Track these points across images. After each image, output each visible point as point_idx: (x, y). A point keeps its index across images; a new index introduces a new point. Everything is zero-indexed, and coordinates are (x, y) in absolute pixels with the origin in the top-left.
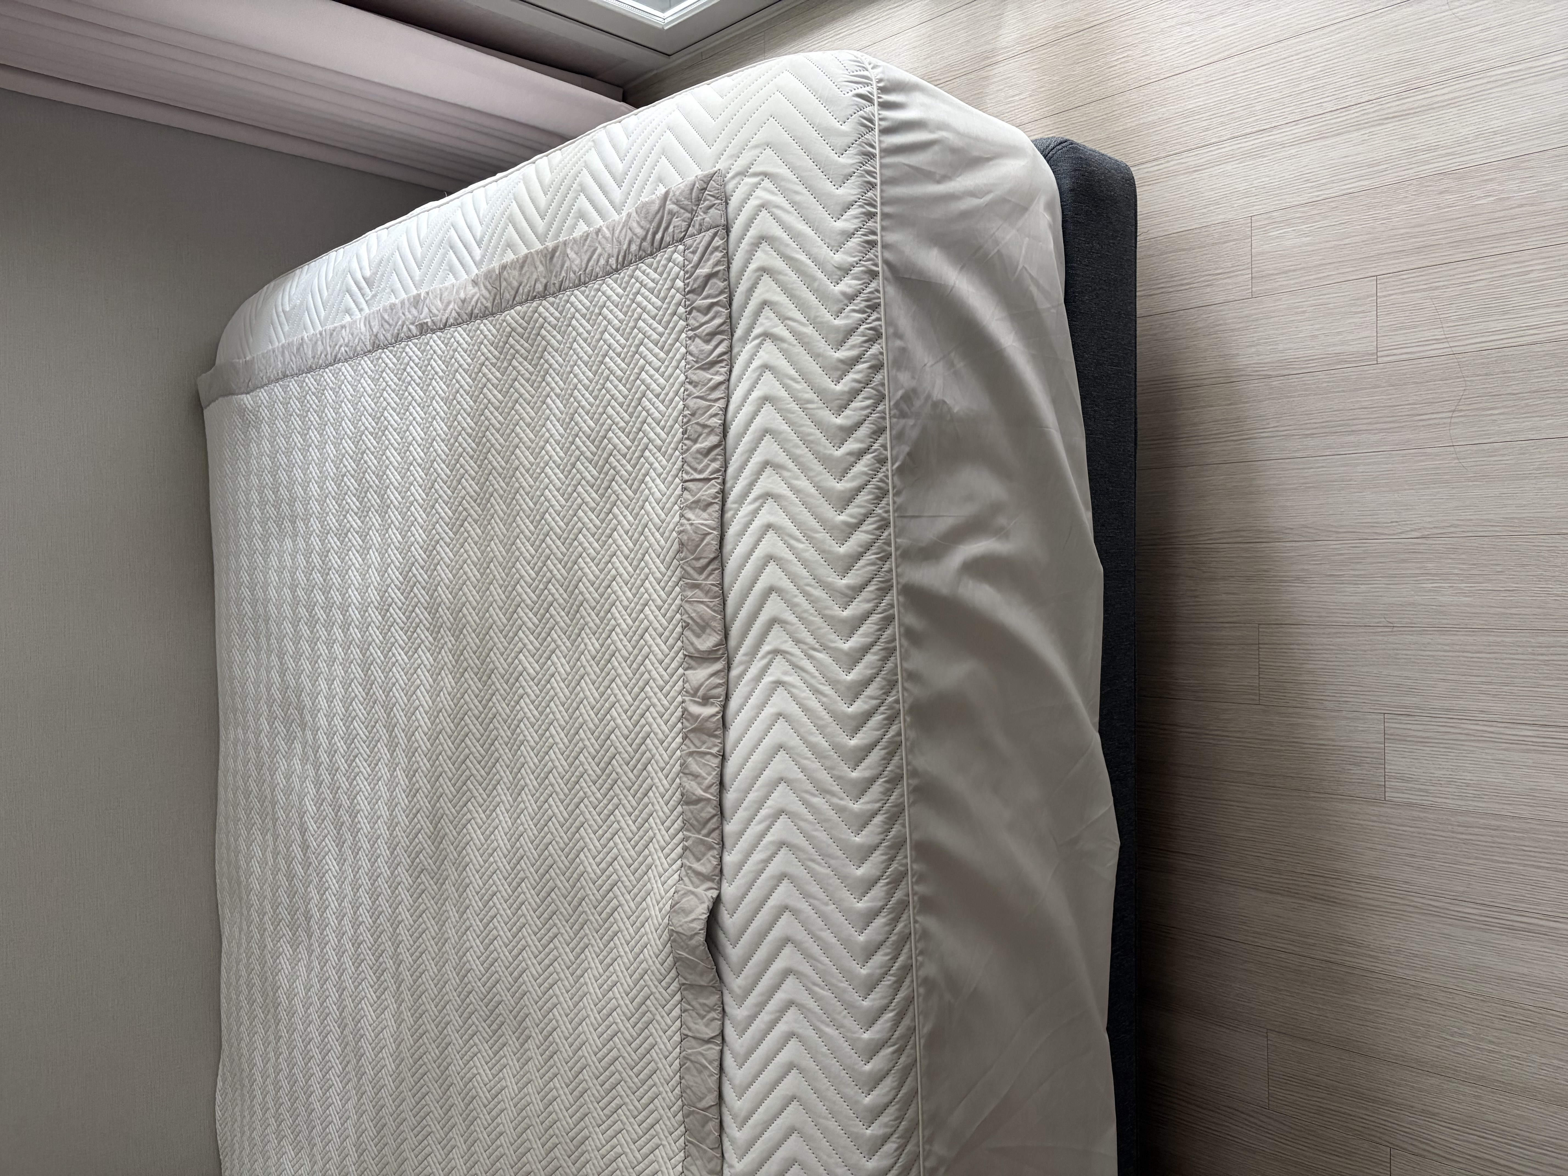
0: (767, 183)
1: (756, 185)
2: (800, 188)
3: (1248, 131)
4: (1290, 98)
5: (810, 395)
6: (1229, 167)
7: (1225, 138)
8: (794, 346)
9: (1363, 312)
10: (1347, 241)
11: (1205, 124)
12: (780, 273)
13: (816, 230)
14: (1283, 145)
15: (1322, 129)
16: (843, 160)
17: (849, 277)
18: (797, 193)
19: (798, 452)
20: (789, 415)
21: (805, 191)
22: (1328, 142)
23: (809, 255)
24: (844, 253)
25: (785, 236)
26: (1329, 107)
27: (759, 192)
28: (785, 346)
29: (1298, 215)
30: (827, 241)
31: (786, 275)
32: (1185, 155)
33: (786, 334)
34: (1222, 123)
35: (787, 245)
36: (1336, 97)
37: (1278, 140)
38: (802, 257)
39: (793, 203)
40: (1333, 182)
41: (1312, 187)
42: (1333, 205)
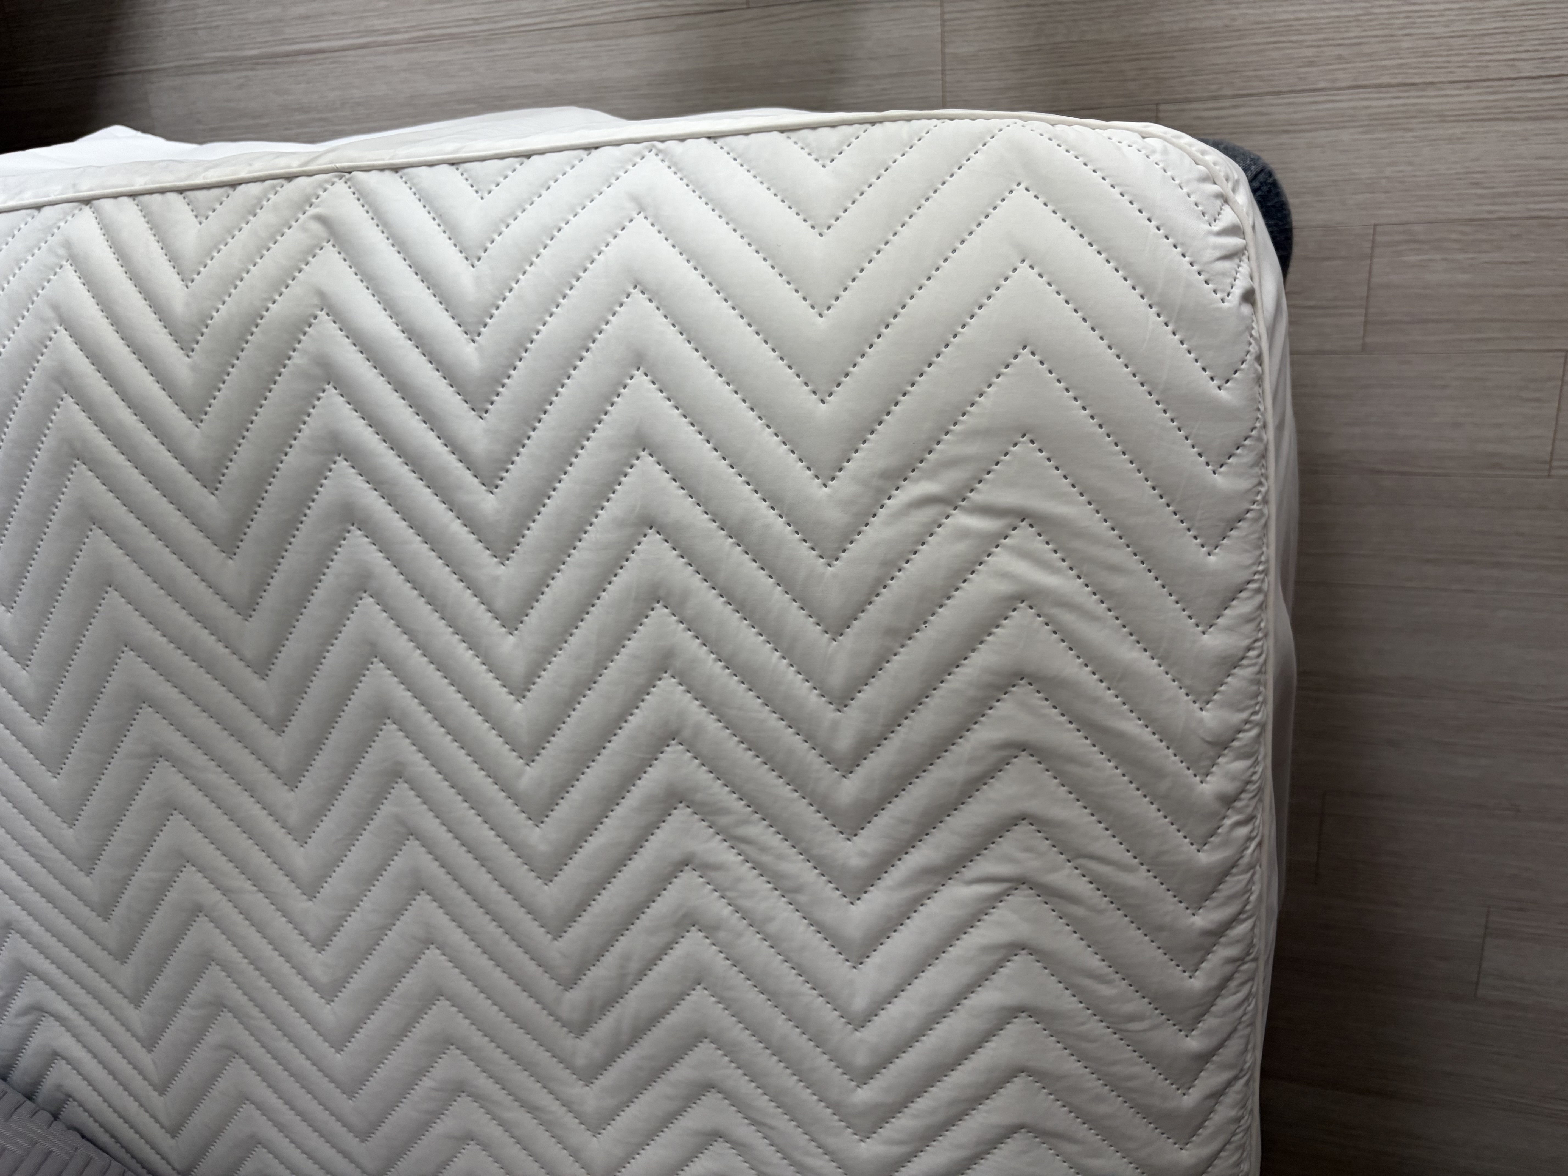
0: (1023, 535)
1: (995, 540)
2: (1122, 556)
3: (1385, 80)
4: (1462, 41)
5: (1136, 1004)
6: (1345, 136)
7: (1343, 85)
8: (1101, 912)
9: (1538, 400)
10: (1527, 291)
11: (1309, 52)
12: (1071, 759)
13: (1163, 659)
14: (1442, 118)
15: (1510, 104)
16: (1222, 481)
17: (1229, 754)
18: (1115, 569)
19: (1102, 1109)
20: (1085, 1045)
21: (1133, 563)
22: (1517, 127)
23: (1148, 720)
24: (1223, 705)
25: (1085, 676)
26: (1527, 69)
27: (1001, 559)
28: (1079, 911)
29: (1454, 236)
30: (1188, 682)
31: (1087, 765)
32: (1269, 99)
33: (1082, 887)
34: (1340, 57)
35: (1095, 700)
36: (1541, 55)
37: (1433, 107)
38: (1132, 726)
39: (1104, 594)
40: (1516, 194)
41: (1481, 196)
42: (1514, 231)
